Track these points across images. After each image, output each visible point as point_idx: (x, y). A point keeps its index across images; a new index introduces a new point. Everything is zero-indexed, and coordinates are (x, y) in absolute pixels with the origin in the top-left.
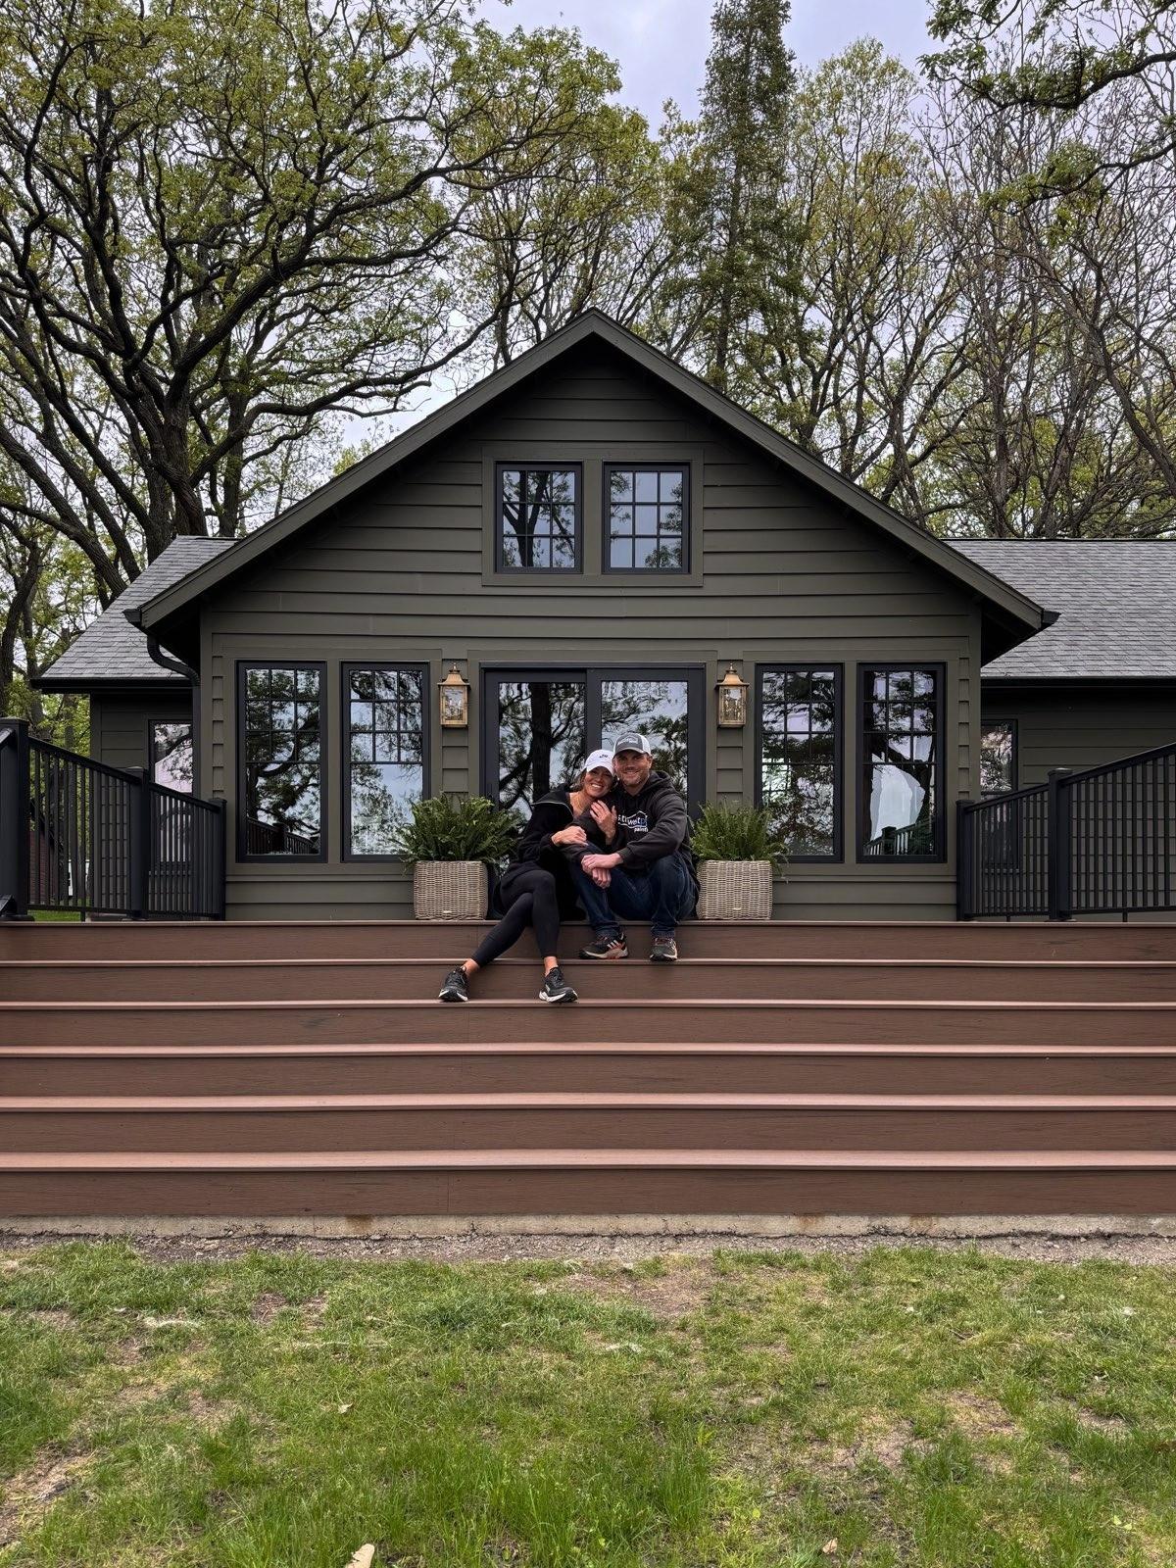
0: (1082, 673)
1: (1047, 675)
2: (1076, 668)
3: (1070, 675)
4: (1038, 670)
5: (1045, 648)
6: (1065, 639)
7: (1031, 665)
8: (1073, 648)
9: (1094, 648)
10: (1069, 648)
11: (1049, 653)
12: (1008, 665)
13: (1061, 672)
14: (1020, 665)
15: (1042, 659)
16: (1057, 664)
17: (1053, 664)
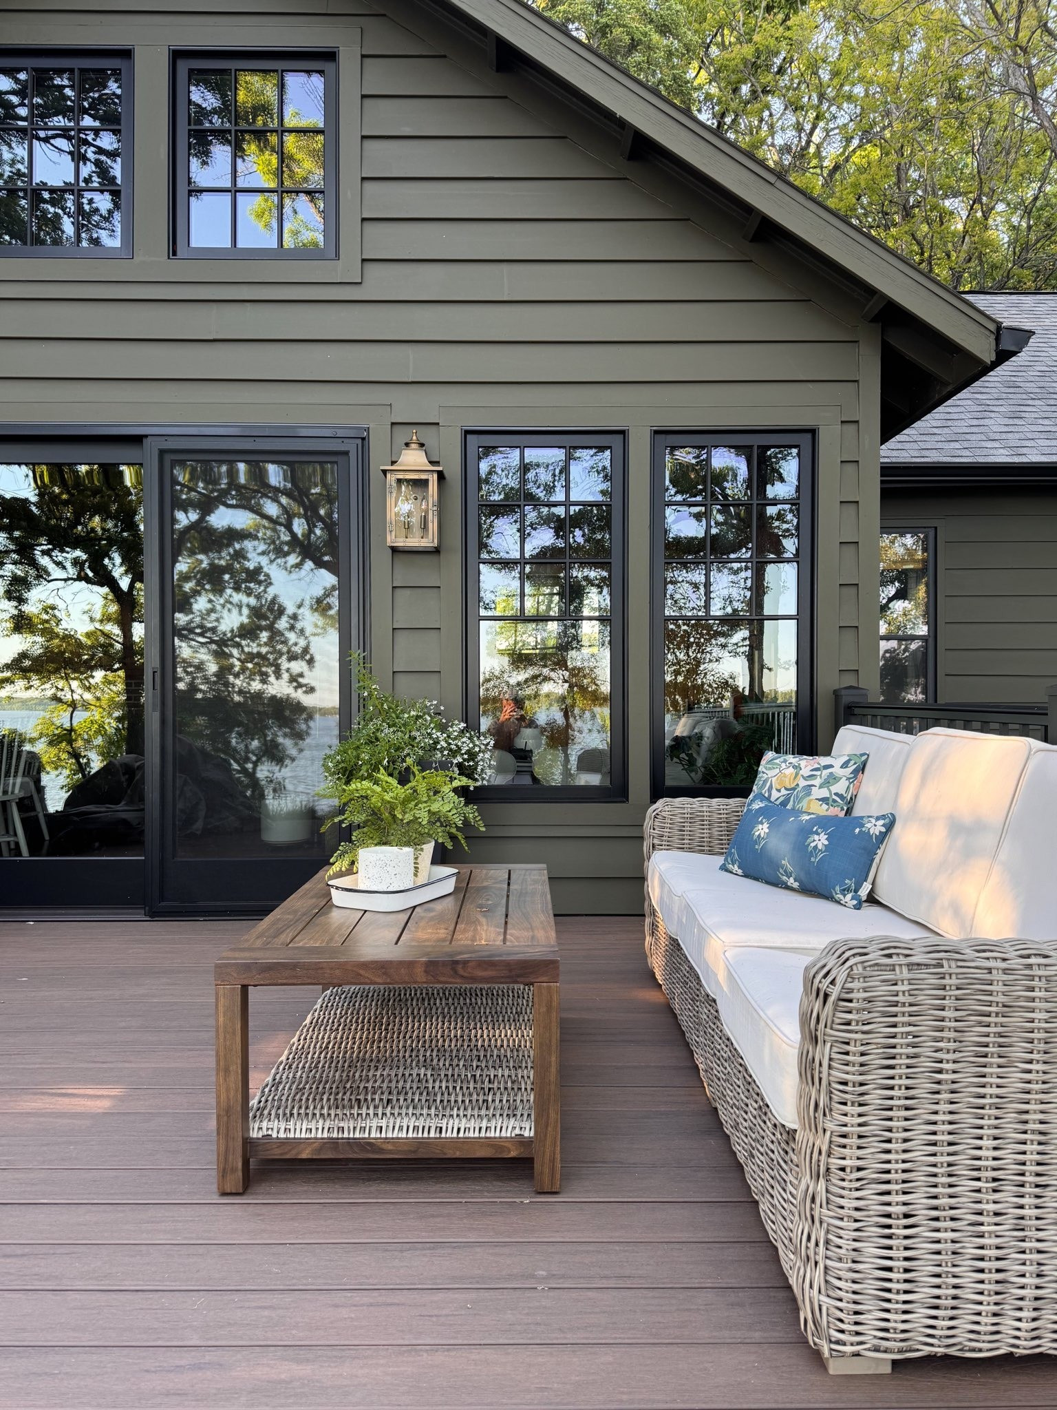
0: (1034, 457)
1: (981, 460)
2: (1024, 451)
3: (1016, 460)
4: (967, 453)
5: (975, 422)
6: (1002, 409)
7: (957, 445)
8: (1017, 421)
9: (1046, 422)
10: (1011, 422)
11: (981, 429)
12: (923, 445)
13: (1001, 457)
14: (940, 445)
15: (974, 437)
16: (996, 444)
17: (989, 444)
